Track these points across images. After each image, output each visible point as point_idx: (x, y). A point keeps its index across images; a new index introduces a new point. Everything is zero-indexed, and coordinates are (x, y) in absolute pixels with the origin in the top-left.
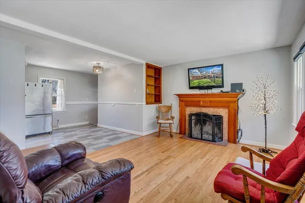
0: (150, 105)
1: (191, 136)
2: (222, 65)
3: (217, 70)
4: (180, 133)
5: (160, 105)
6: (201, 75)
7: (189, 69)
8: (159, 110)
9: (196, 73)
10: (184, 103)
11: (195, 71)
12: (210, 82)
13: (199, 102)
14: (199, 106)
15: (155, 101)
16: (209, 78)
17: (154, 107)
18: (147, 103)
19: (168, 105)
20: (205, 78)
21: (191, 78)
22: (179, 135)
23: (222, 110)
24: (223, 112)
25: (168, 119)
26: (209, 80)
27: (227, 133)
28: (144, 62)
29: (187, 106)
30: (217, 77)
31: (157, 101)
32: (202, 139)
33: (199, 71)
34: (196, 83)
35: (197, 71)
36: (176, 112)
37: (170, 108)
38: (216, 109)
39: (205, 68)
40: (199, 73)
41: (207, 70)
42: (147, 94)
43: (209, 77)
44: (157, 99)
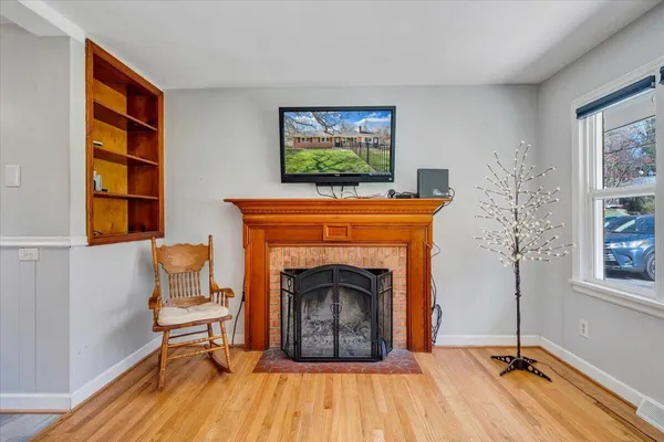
0: (110, 245)
1: (295, 354)
2: (392, 110)
3: (377, 123)
4: (249, 345)
5: (159, 242)
6: (325, 135)
7: (282, 111)
8: (155, 266)
9: (309, 124)
10: (261, 233)
11: (303, 117)
12: (354, 160)
13: (320, 226)
14: (320, 241)
15: (131, 229)
16: (352, 147)
17: (129, 254)
18: (96, 238)
19: (195, 242)
20: (338, 145)
21: (289, 143)
22: (242, 353)
23: (388, 251)
24: (393, 259)
25: (201, 301)
26: (351, 153)
27: (403, 323)
28: (78, 35)
29: (273, 241)
30: (376, 146)
31: (143, 229)
32: (336, 358)
33: (318, 119)
34: (305, 159)
35: (310, 118)
36: (229, 269)
37: (204, 253)
38: (372, 251)
39: (339, 114)
40: (319, 127)
41: (346, 121)
42: (96, 196)
43: (354, 144)
44: (144, 217)
